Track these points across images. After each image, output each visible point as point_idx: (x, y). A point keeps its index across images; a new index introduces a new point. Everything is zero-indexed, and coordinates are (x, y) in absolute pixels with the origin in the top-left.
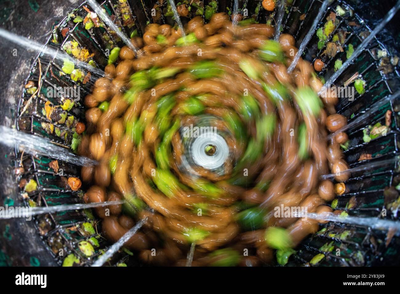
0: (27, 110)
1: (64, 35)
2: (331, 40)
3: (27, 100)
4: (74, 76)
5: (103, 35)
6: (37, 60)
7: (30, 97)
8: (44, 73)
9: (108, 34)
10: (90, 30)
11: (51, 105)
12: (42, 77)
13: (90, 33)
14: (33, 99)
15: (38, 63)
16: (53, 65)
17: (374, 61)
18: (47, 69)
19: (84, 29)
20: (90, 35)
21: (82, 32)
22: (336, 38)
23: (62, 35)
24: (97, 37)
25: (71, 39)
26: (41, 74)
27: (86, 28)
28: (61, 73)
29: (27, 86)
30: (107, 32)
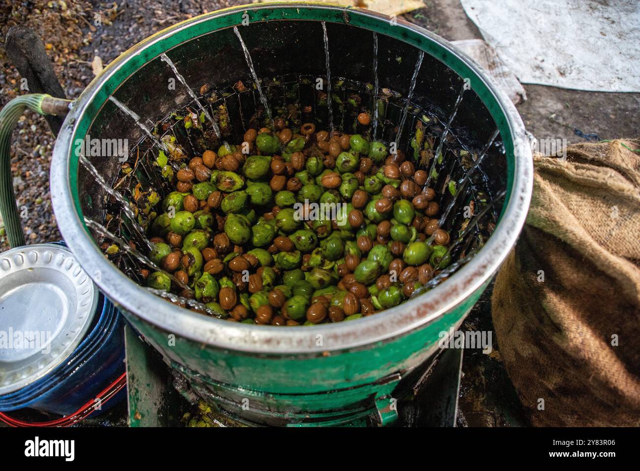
0: (119, 186)
1: (165, 129)
2: (423, 149)
3: (122, 178)
4: (165, 172)
5: (198, 139)
6: (137, 147)
7: (125, 176)
8: (141, 158)
9: (204, 138)
10: (188, 129)
11: (140, 189)
12: (138, 160)
13: (188, 133)
14: (127, 177)
15: (136, 150)
16: (150, 152)
17: (456, 158)
18: (145, 154)
19: (184, 128)
20: (187, 136)
21: (180, 130)
22: (426, 144)
23: (162, 129)
24: (193, 139)
25: (170, 133)
26: (138, 158)
27: (185, 126)
28: (155, 163)
29: (123, 167)
30: (202, 136)
